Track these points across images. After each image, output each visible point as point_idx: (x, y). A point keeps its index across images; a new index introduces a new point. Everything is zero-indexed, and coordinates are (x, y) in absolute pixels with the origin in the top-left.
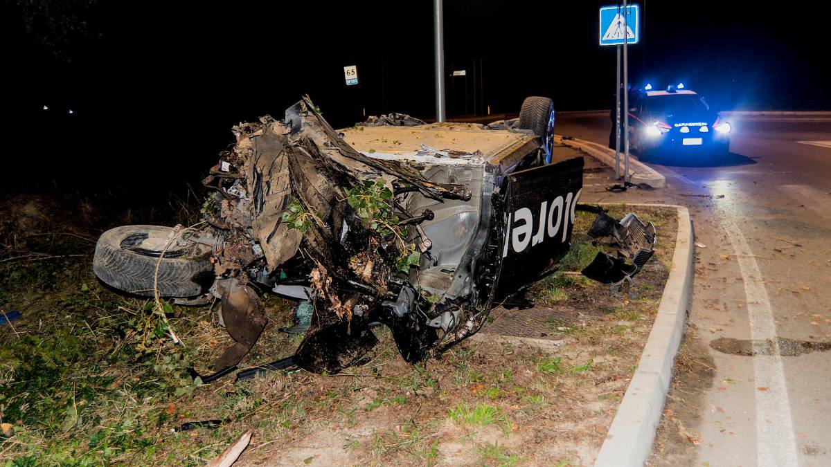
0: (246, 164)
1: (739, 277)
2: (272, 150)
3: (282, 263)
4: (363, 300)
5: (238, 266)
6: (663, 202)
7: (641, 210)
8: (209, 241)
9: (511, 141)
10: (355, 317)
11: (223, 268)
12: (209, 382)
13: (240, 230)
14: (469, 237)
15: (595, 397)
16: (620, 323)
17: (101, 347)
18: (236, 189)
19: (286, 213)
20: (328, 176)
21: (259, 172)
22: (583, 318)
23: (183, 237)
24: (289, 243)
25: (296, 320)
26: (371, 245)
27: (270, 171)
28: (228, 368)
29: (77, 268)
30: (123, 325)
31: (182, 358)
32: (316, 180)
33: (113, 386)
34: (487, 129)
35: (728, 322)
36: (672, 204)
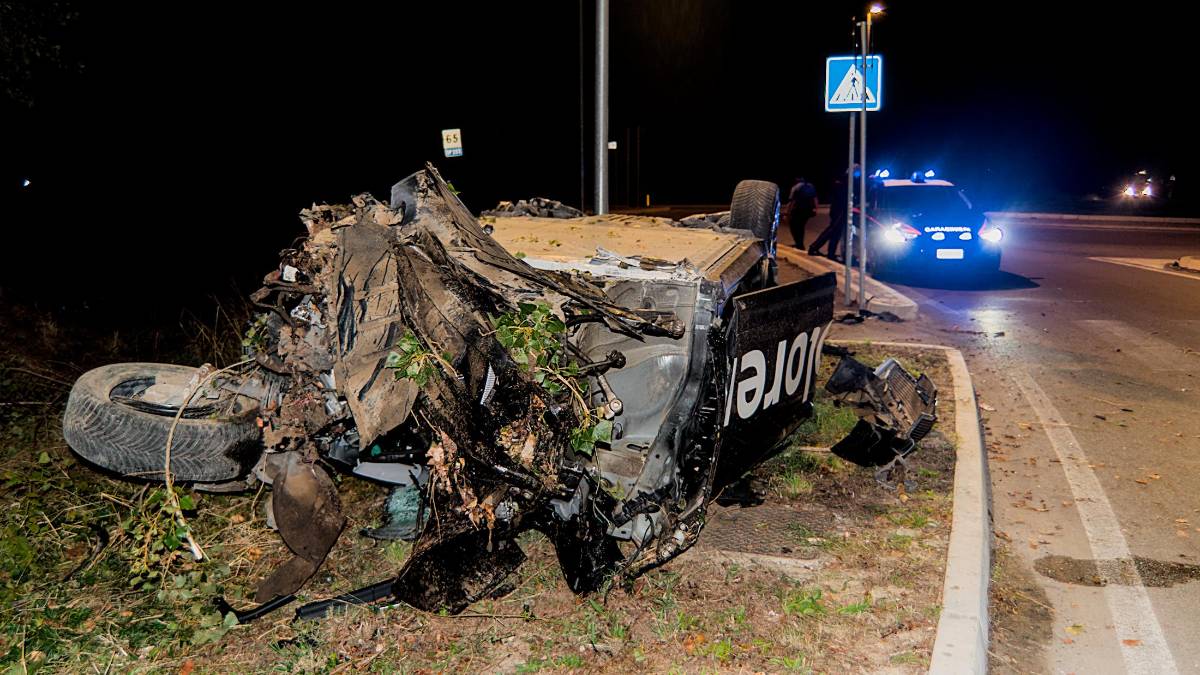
0: (324, 271)
1: (1053, 459)
2: (370, 249)
3: (384, 432)
4: (511, 494)
5: (302, 434)
6: (919, 341)
7: (894, 352)
8: (254, 391)
9: (725, 246)
10: (499, 522)
11: (276, 435)
12: (249, 620)
13: (307, 374)
14: (672, 394)
15: (885, 658)
16: (900, 532)
17: (67, 555)
18: (306, 309)
19: (393, 353)
20: (462, 295)
21: (348, 284)
22: (843, 525)
23: (214, 384)
24: (396, 401)
25: (386, 517)
26: (534, 408)
27: (366, 283)
28: (280, 597)
29: (31, 423)
30: (105, 519)
31: (204, 579)
32: (443, 299)
33: (86, 627)
34: (679, 226)
35: (1053, 531)
36: (937, 344)
